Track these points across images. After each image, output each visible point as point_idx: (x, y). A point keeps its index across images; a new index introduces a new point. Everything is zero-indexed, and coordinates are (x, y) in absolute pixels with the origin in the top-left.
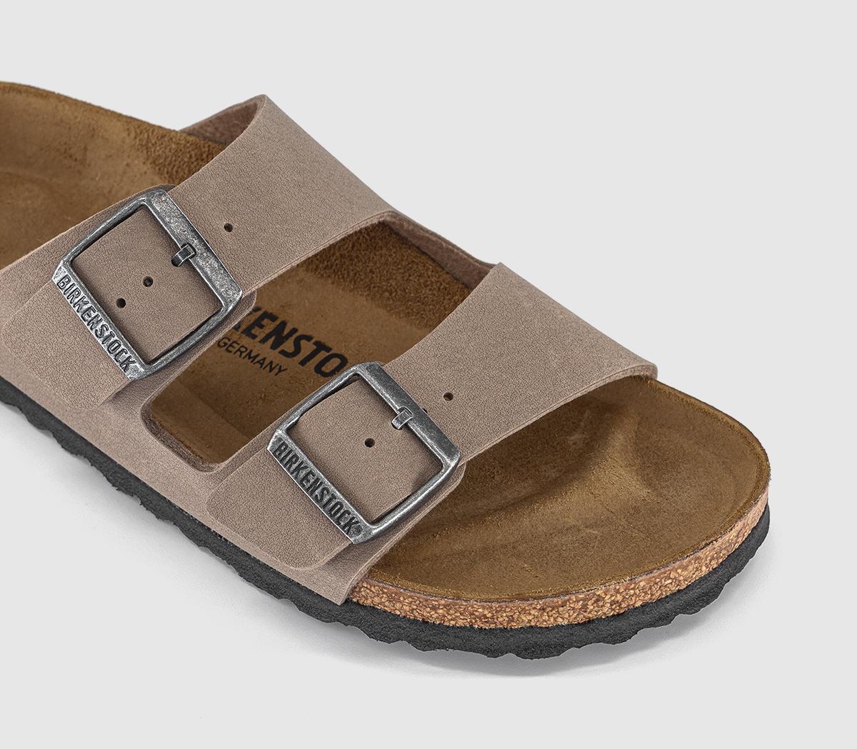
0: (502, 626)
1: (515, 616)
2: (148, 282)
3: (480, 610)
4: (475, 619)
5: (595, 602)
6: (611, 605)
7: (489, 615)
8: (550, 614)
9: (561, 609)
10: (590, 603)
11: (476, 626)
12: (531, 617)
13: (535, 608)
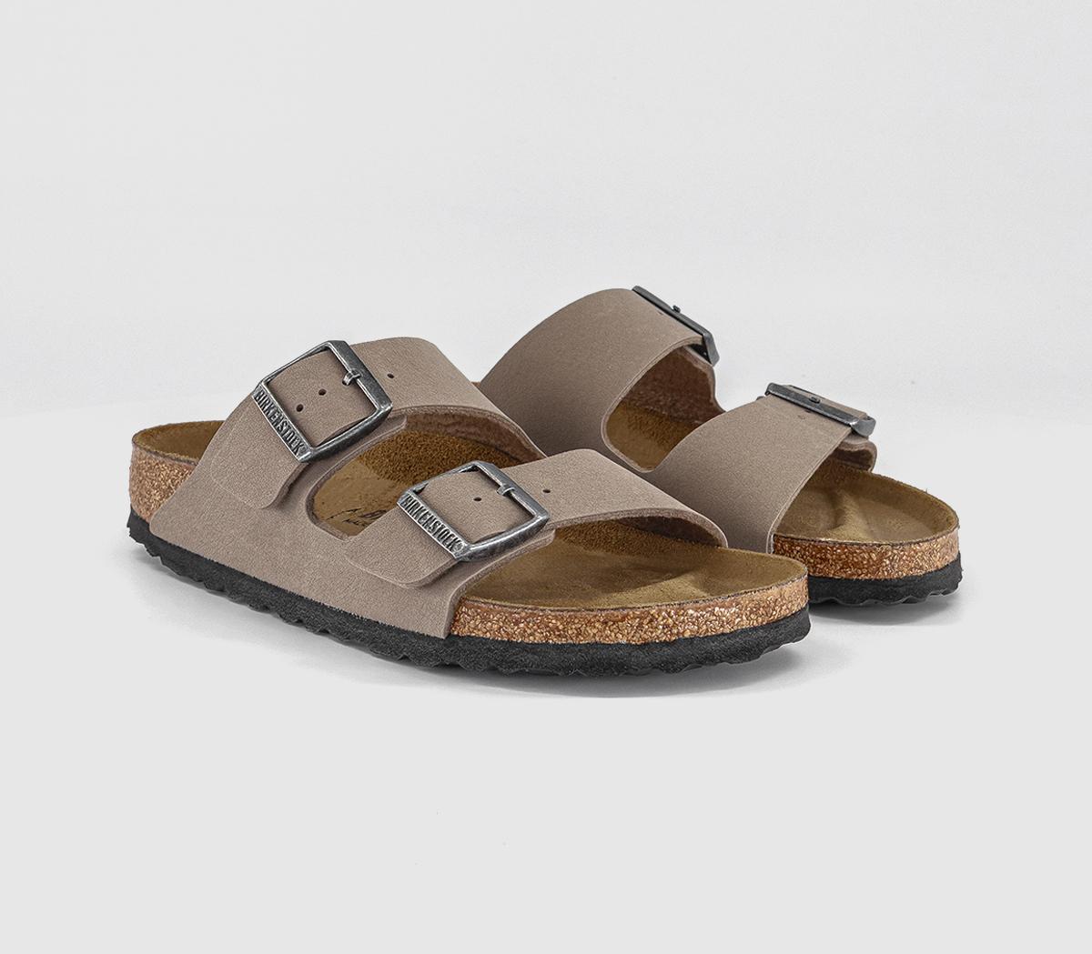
0: (571, 641)
1: (583, 629)
2: (322, 393)
3: (554, 621)
4: (549, 632)
5: (651, 621)
6: (663, 628)
7: (561, 627)
8: (611, 628)
9: (620, 623)
10: (645, 622)
11: (551, 641)
12: (595, 631)
13: (599, 621)
